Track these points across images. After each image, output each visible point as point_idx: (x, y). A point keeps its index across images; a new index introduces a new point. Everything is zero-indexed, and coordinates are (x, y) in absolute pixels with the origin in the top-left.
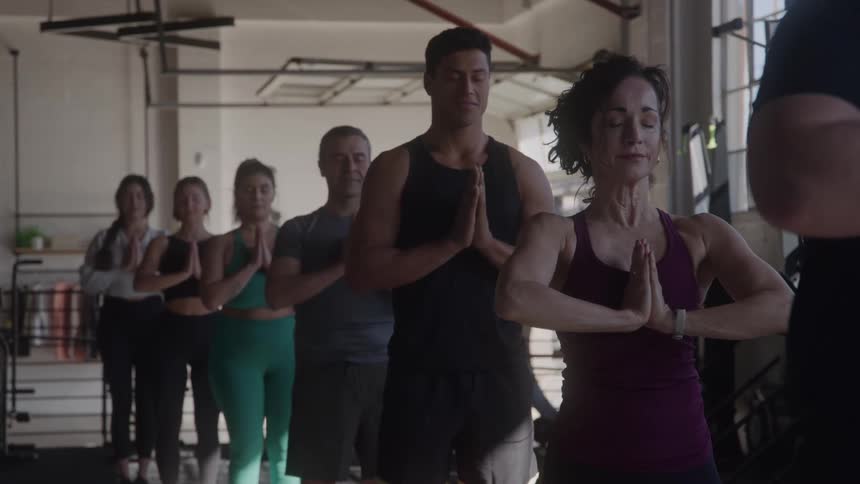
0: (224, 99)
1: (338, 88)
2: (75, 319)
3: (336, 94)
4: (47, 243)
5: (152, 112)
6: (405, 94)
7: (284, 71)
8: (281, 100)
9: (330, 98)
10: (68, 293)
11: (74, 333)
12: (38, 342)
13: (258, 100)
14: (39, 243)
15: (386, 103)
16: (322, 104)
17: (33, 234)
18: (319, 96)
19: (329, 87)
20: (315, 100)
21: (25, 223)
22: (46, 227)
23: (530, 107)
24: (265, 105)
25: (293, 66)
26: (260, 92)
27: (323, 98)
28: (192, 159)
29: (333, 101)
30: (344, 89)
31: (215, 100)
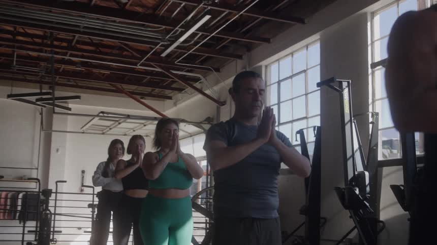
0: (68, 130)
1: (111, 127)
2: (9, 203)
3: (110, 129)
5: (43, 133)
6: (134, 131)
7: (98, 116)
8: (89, 131)
9: (107, 131)
10: (6, 198)
11: (8, 207)
13: (81, 131)
15: (125, 135)
16: (103, 134)
20: (101, 132)
24: (83, 133)
25: (101, 115)
26: (82, 128)
27: (104, 131)
28: (56, 150)
29: (108, 133)
30: (114, 127)
31: (65, 130)
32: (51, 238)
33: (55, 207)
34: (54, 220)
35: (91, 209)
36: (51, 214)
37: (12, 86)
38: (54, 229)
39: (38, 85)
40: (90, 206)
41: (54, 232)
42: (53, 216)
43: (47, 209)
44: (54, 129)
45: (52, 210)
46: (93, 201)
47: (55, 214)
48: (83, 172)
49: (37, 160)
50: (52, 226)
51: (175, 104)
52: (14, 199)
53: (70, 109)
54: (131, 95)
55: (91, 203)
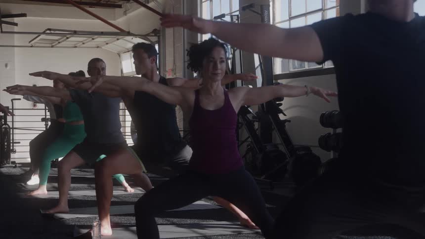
0: (16, 45)
1: (60, 41)
3: (59, 43)
6: (83, 43)
8: (38, 45)
9: (56, 44)
13: (30, 45)
15: (76, 47)
16: (52, 47)
18: (51, 44)
19: (57, 40)
20: (50, 45)
23: (128, 49)
24: (32, 47)
26: (30, 42)
27: (53, 44)
28: (4, 66)
29: (57, 45)
30: (63, 41)
31: (12, 45)
32: (11, 148)
33: (13, 122)
34: (13, 134)
35: (44, 123)
36: (10, 128)
38: (13, 141)
40: (43, 120)
41: (13, 143)
42: (11, 130)
43: (6, 123)
45: (10, 124)
46: (46, 116)
47: (13, 128)
50: (11, 139)
51: (125, 13)
53: (16, 24)
55: (44, 117)
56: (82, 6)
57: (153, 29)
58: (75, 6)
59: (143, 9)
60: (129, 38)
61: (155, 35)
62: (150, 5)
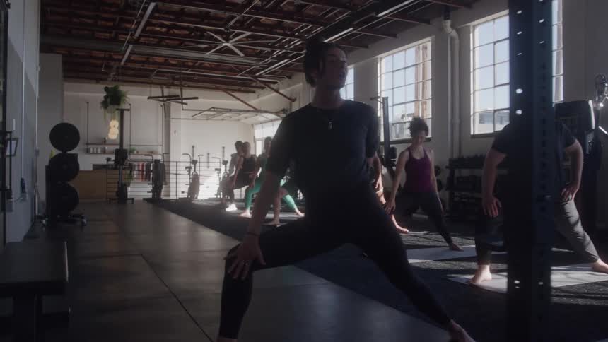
3: (214, 117)
4: (138, 152)
5: (164, 120)
8: (197, 118)
10: (143, 166)
12: (135, 176)
14: (135, 152)
16: (207, 119)
17: (134, 150)
19: (214, 115)
21: (132, 147)
22: (137, 148)
26: (192, 117)
27: (209, 118)
28: (174, 132)
29: (211, 119)
30: (218, 116)
31: (180, 118)
37: (151, 87)
39: (159, 86)
44: (171, 117)
48: (193, 147)
49: (161, 139)
51: (258, 97)
52: (148, 166)
53: (186, 104)
54: (226, 90)
56: (229, 92)
57: (282, 108)
58: (225, 91)
59: (275, 94)
60: (265, 115)
61: (284, 113)
62: (281, 91)
